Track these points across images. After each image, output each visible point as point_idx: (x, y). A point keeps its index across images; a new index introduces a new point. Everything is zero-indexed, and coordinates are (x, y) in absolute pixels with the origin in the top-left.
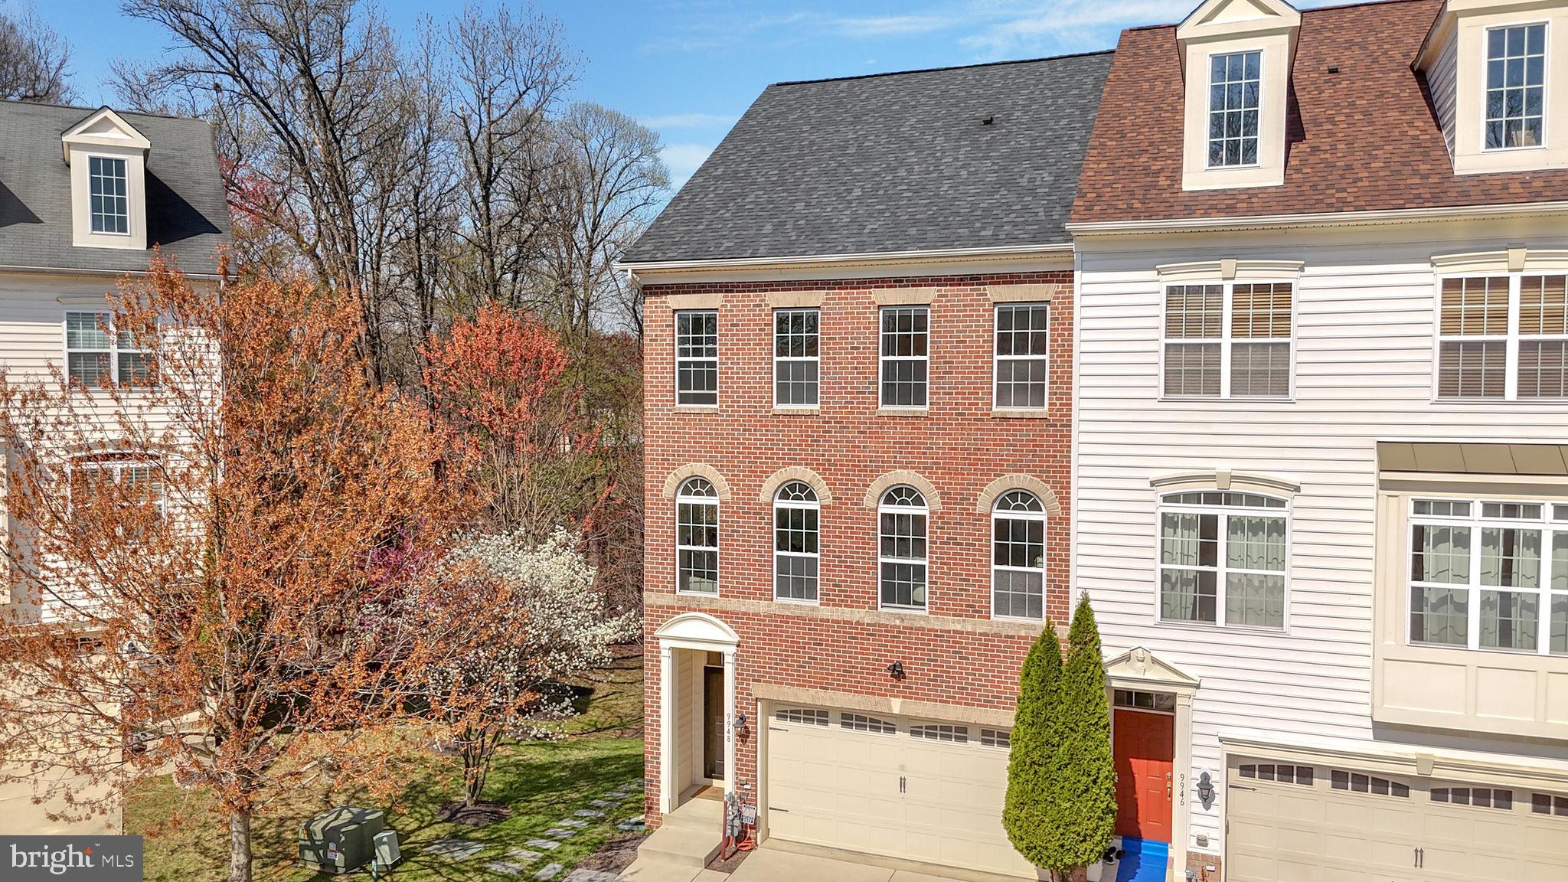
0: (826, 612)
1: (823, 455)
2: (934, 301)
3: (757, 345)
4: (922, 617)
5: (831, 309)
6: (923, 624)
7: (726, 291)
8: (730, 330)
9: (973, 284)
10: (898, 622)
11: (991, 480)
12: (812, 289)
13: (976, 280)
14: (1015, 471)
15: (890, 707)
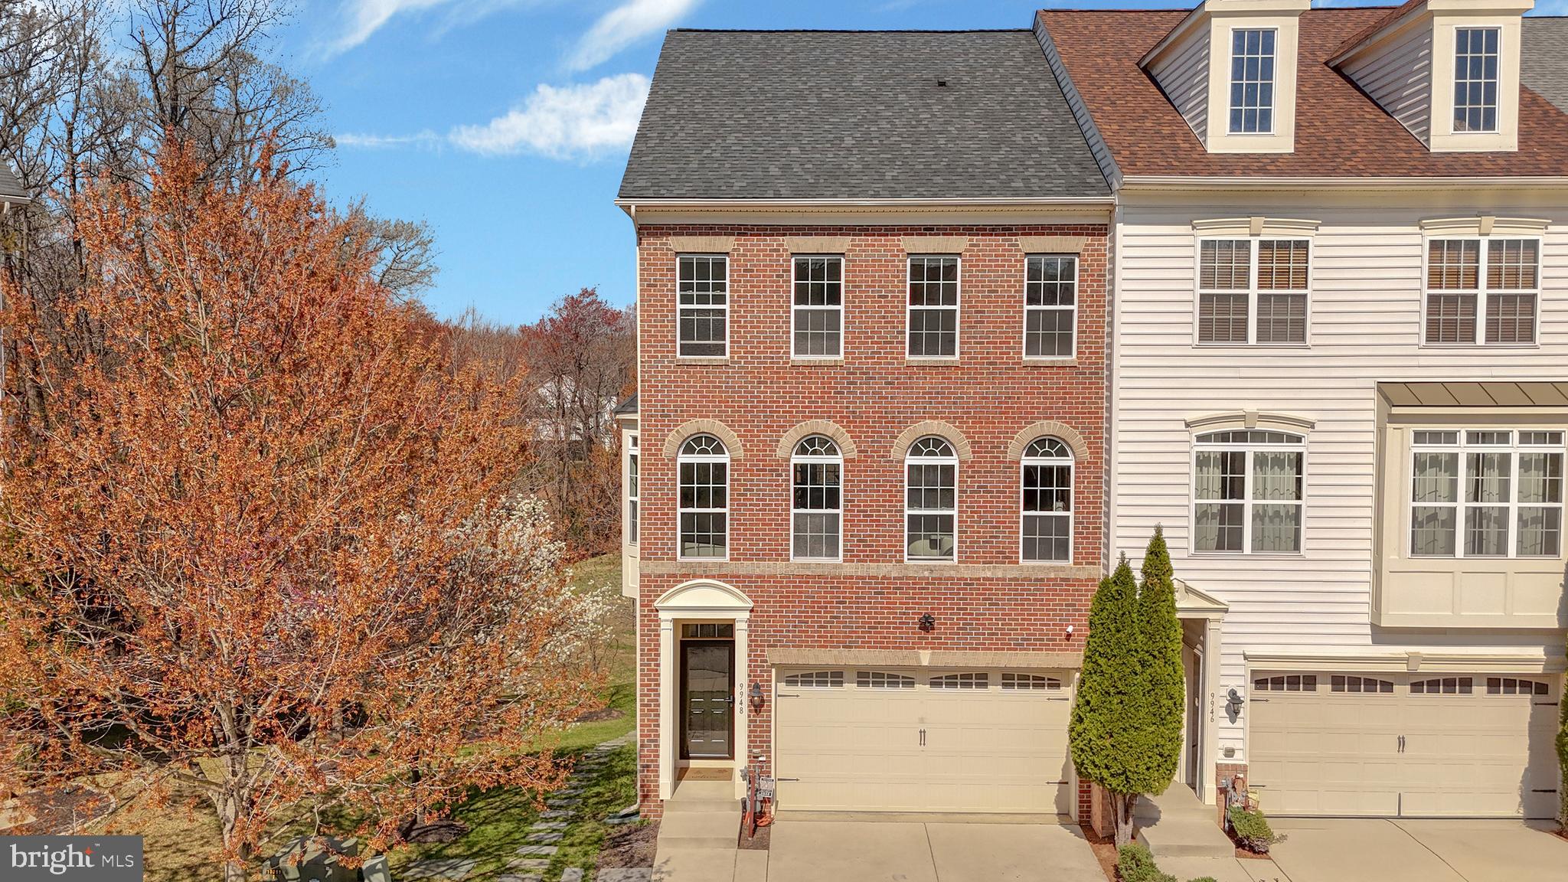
0: (852, 569)
1: (847, 407)
2: (966, 250)
3: (774, 292)
4: (952, 567)
5: (857, 256)
6: (953, 573)
7: (739, 234)
8: (743, 276)
9: (1005, 235)
10: (926, 574)
11: (1021, 428)
12: (836, 235)
13: (1007, 230)
14: (1046, 418)
15: (918, 659)
